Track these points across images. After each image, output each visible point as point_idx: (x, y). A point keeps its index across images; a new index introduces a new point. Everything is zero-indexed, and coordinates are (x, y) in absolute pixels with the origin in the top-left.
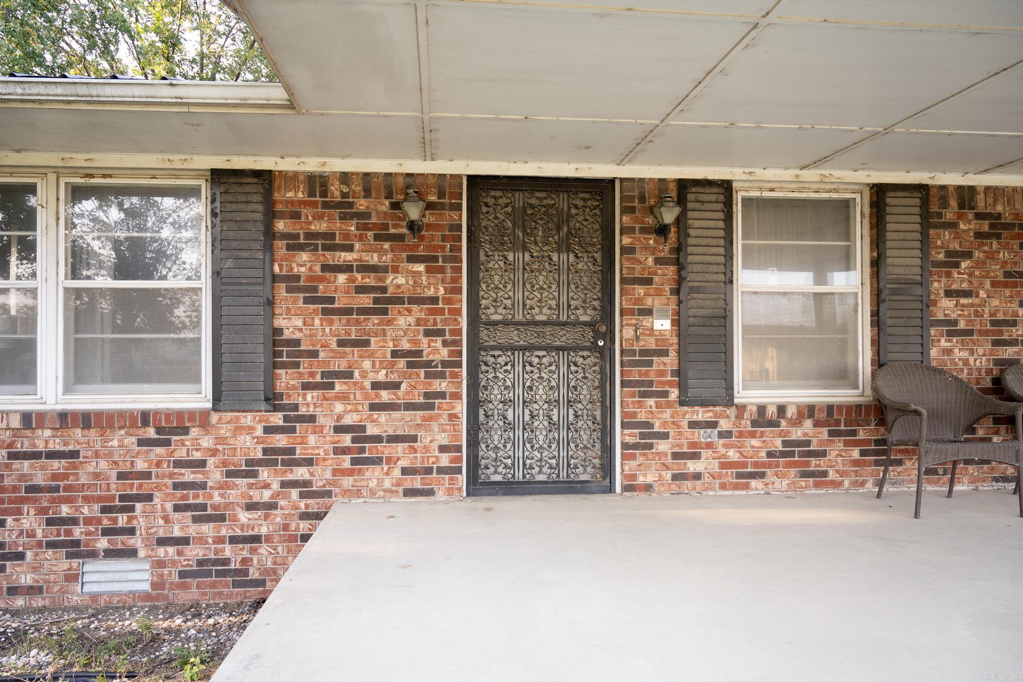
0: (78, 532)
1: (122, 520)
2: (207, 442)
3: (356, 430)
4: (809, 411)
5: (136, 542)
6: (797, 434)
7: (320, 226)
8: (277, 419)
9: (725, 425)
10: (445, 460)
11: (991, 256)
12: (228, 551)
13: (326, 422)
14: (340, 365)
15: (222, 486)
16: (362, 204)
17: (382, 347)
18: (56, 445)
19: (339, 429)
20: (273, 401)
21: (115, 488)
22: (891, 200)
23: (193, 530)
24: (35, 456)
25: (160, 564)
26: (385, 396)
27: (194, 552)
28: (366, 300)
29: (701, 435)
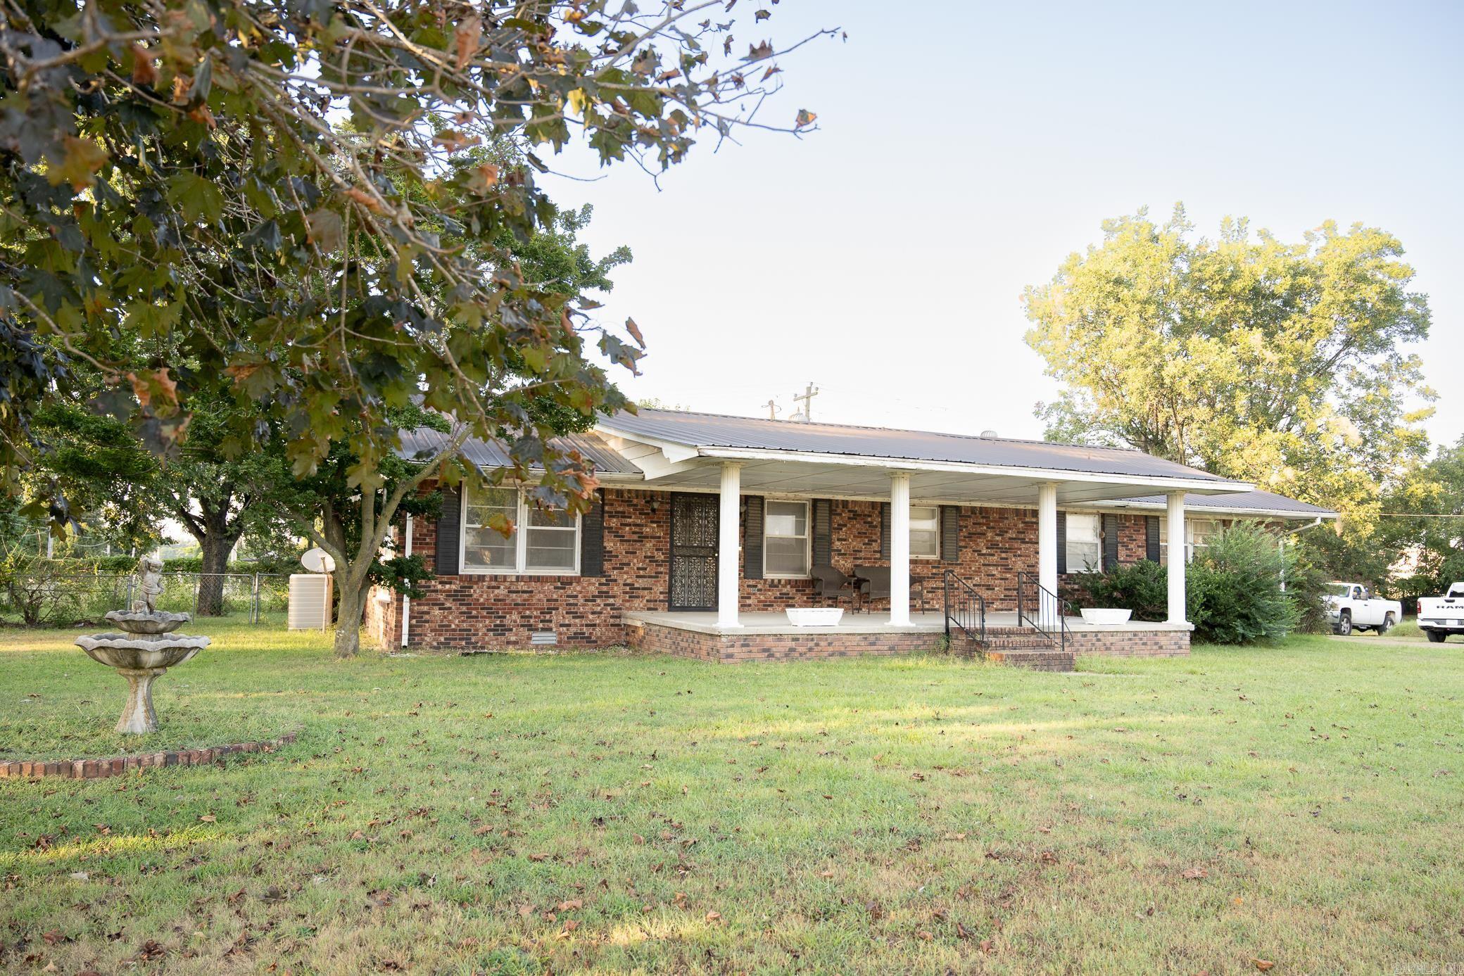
0: (532, 621)
1: (548, 617)
2: (578, 588)
3: (631, 585)
4: (789, 582)
5: (553, 625)
6: (785, 590)
7: (621, 509)
8: (603, 580)
9: (759, 586)
10: (662, 597)
11: (853, 526)
12: (585, 629)
13: (621, 582)
14: (625, 561)
15: (584, 605)
16: (635, 501)
17: (640, 554)
18: (525, 588)
19: (625, 585)
20: (602, 573)
21: (546, 605)
22: (819, 504)
23: (572, 621)
24: (517, 592)
25: (561, 634)
26: (642, 573)
27: (573, 630)
28: (635, 537)
29: (751, 590)
